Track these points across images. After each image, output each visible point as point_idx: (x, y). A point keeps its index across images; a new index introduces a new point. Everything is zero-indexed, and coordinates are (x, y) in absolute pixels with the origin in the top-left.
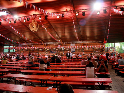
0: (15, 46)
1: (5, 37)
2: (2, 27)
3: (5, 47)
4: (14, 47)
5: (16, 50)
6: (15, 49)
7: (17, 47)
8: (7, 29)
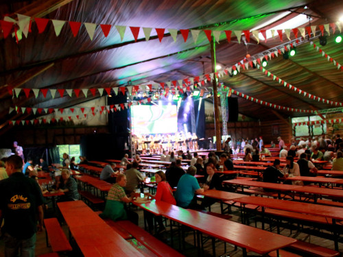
0: (325, 117)
1: (303, 90)
2: (291, 63)
3: (294, 120)
4: (323, 118)
5: (328, 127)
6: (325, 126)
7: (332, 117)
8: (304, 67)
